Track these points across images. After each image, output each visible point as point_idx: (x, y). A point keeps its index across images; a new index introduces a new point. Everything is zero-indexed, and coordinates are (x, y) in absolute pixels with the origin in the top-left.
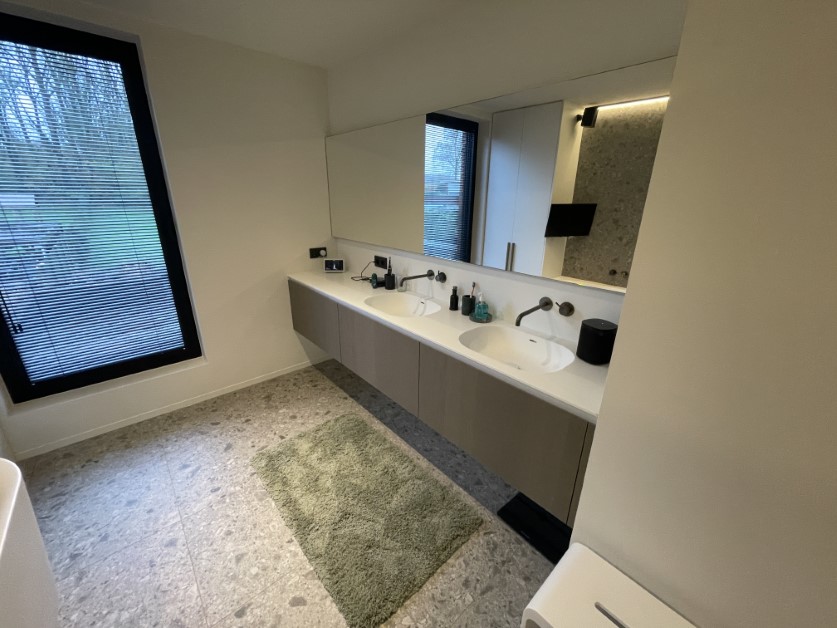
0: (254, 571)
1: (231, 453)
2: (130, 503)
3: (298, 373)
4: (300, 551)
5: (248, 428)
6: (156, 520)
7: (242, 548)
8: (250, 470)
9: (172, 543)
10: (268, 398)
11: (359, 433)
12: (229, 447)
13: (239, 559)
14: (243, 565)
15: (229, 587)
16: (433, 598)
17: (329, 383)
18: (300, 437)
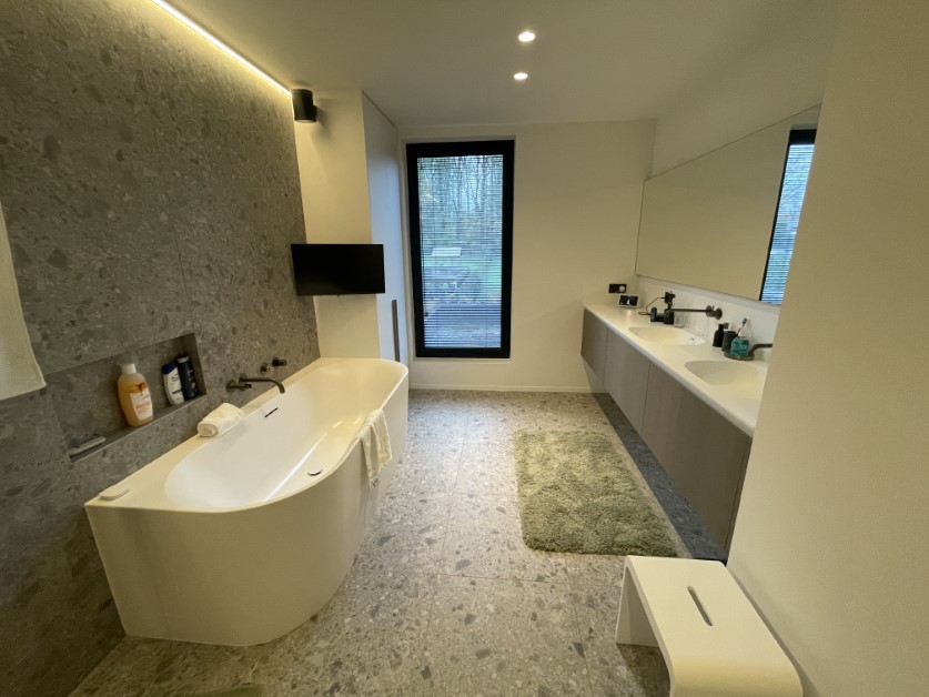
0: (486, 483)
1: (505, 424)
2: (445, 425)
3: (577, 395)
4: (516, 489)
5: (522, 416)
6: (452, 438)
7: (486, 471)
8: (510, 437)
9: (455, 451)
10: (545, 402)
11: (601, 448)
12: (504, 420)
13: (482, 474)
14: (482, 478)
15: (471, 483)
16: (590, 564)
17: (598, 409)
18: (552, 432)
